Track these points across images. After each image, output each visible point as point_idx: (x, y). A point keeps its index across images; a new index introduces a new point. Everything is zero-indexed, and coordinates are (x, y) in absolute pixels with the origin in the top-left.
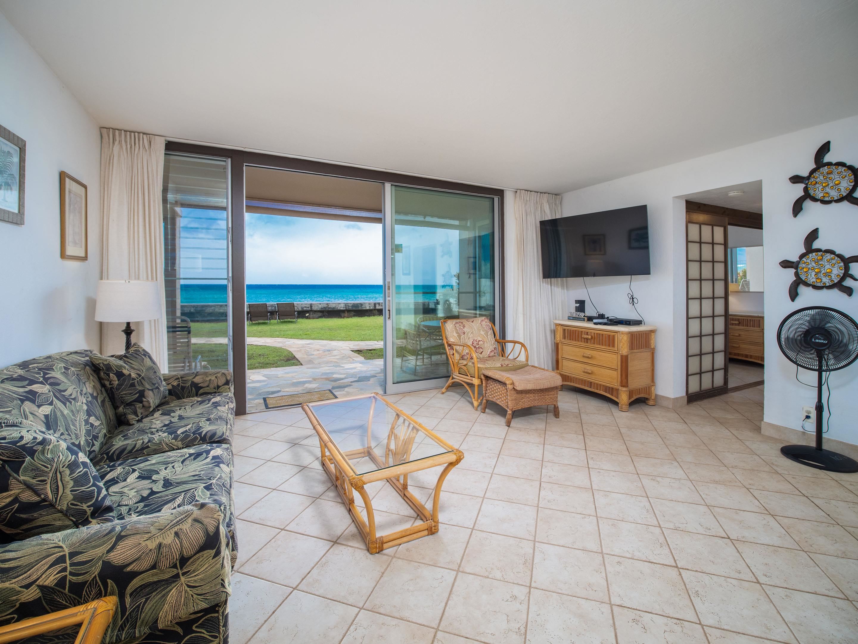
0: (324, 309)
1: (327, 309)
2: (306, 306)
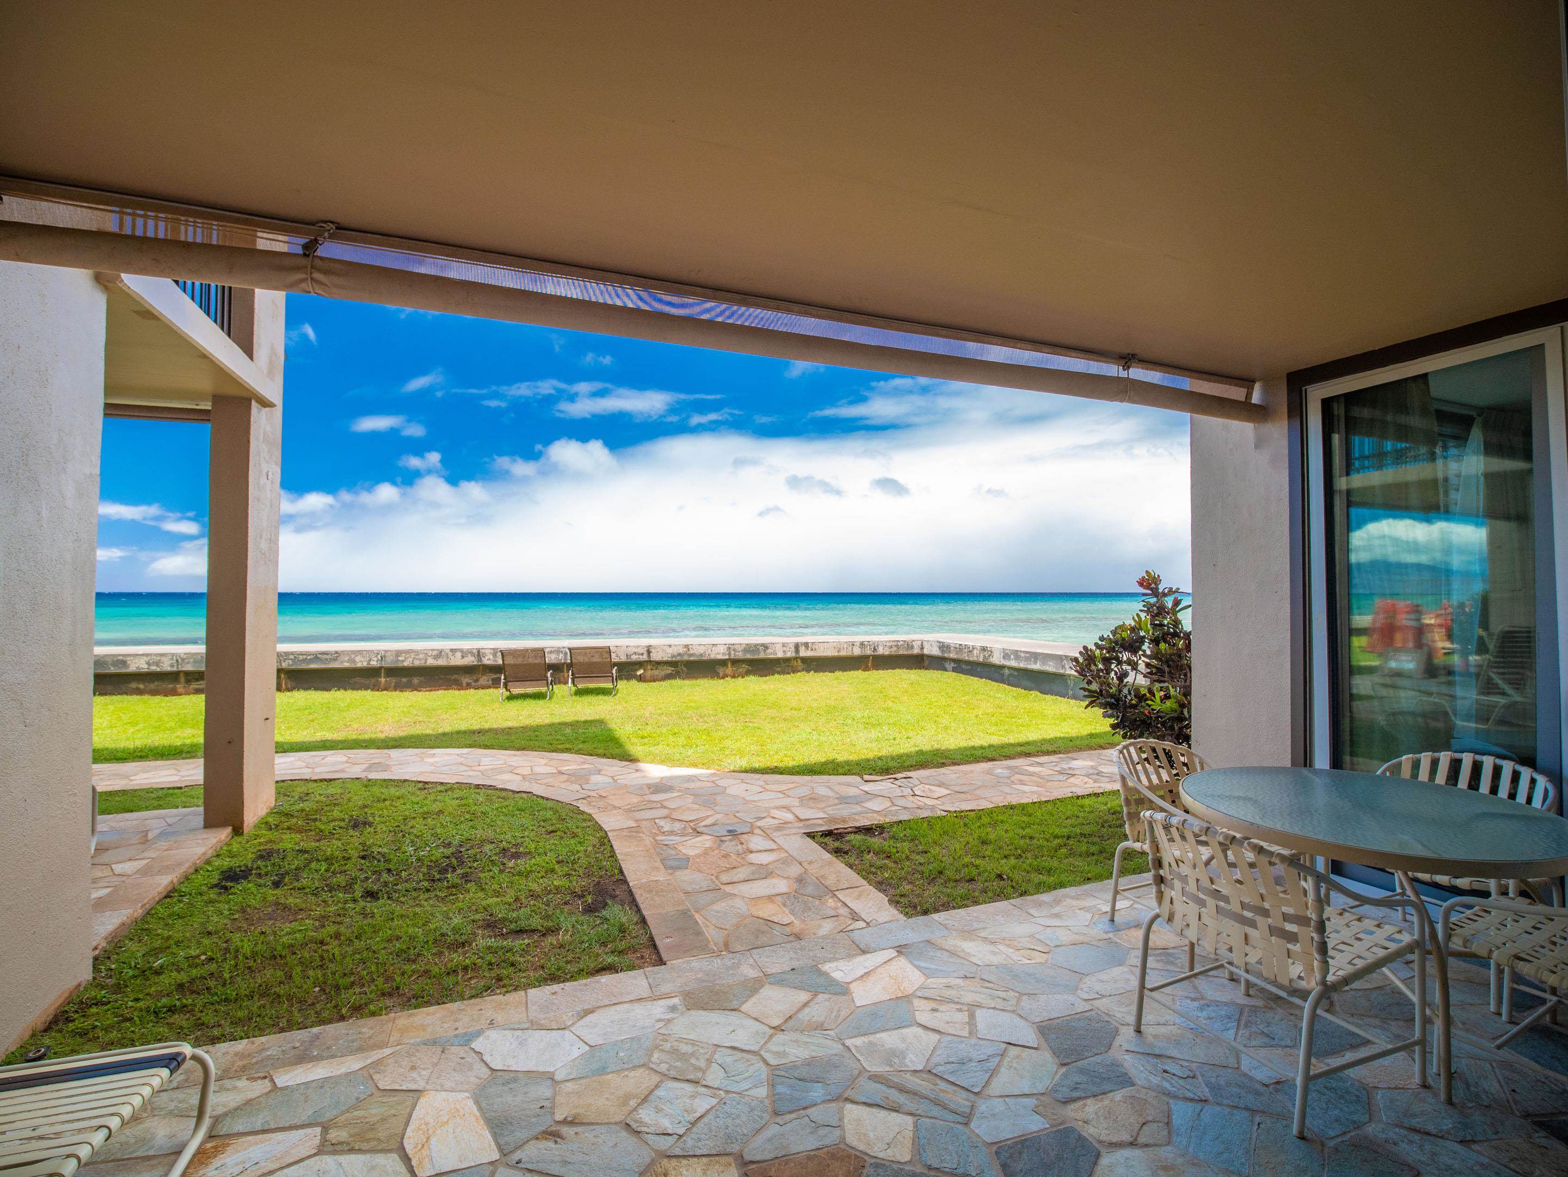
0: (679, 658)
1: (686, 658)
2: (636, 650)
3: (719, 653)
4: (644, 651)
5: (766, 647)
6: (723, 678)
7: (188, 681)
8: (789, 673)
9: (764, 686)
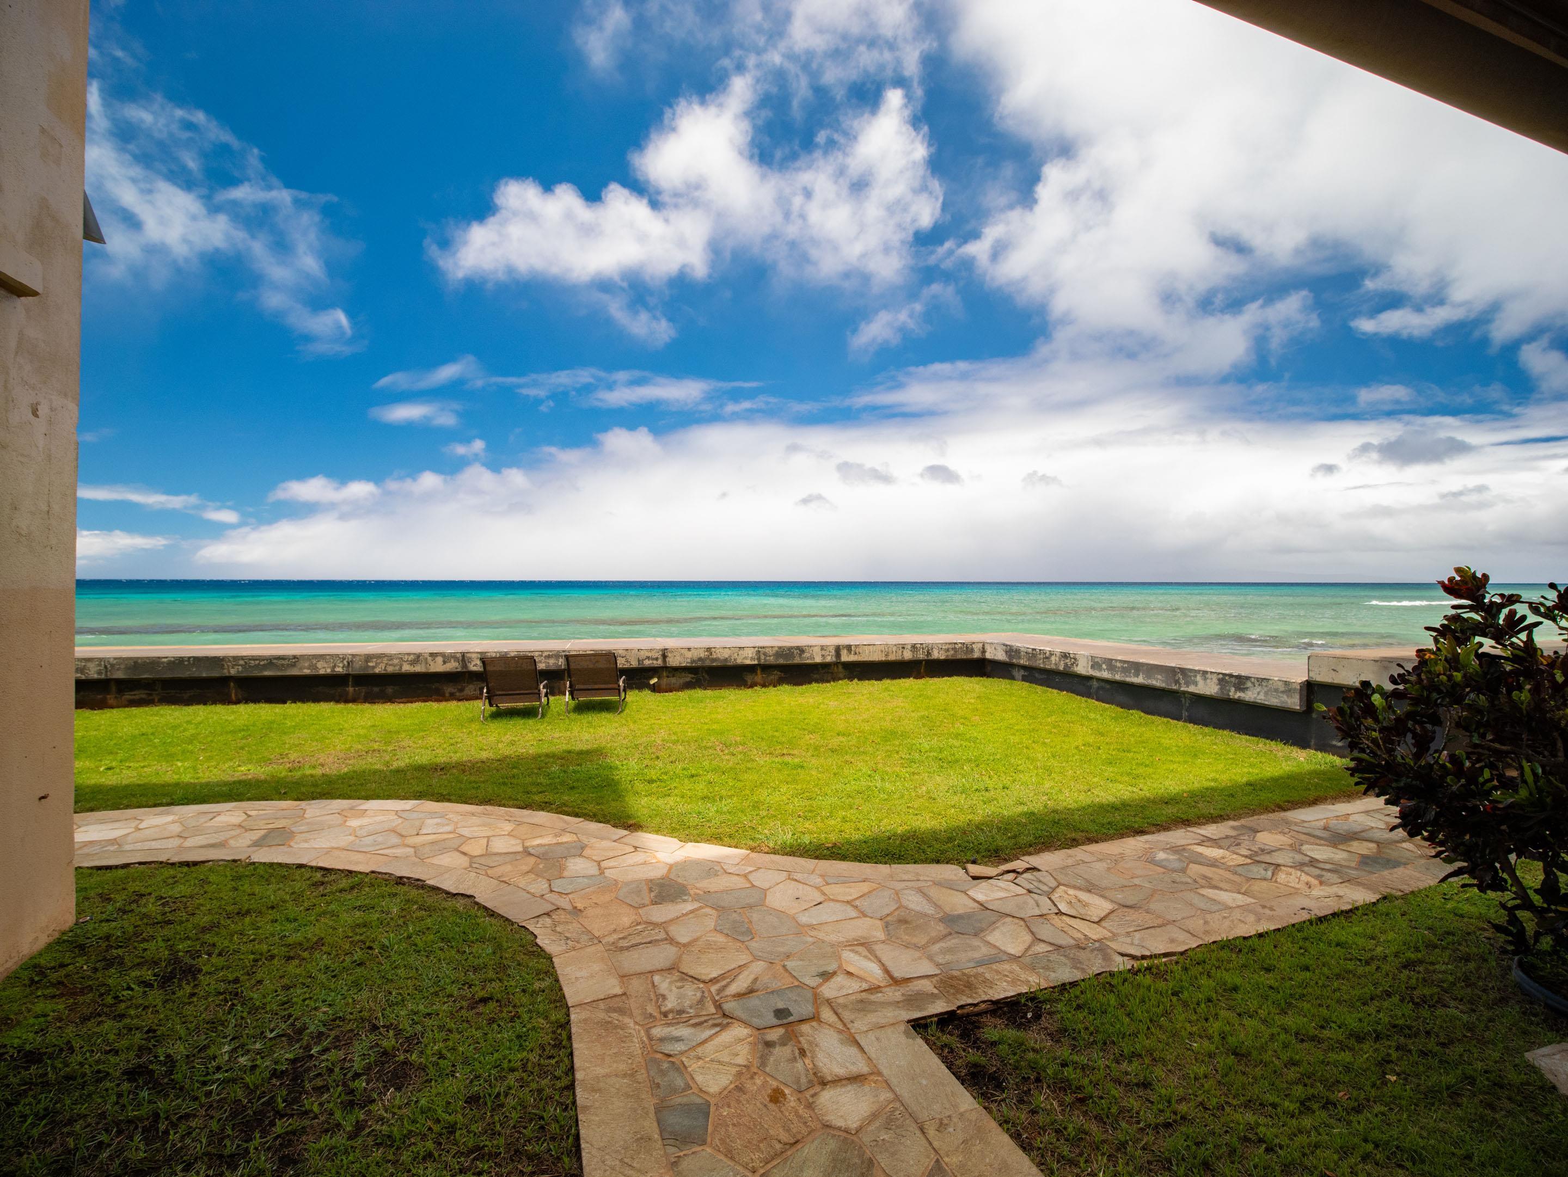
0: (699, 664)
1: (708, 663)
2: (650, 654)
3: (747, 658)
4: (659, 655)
5: (801, 650)
6: (751, 686)
7: (120, 691)
8: (828, 681)
9: (801, 700)
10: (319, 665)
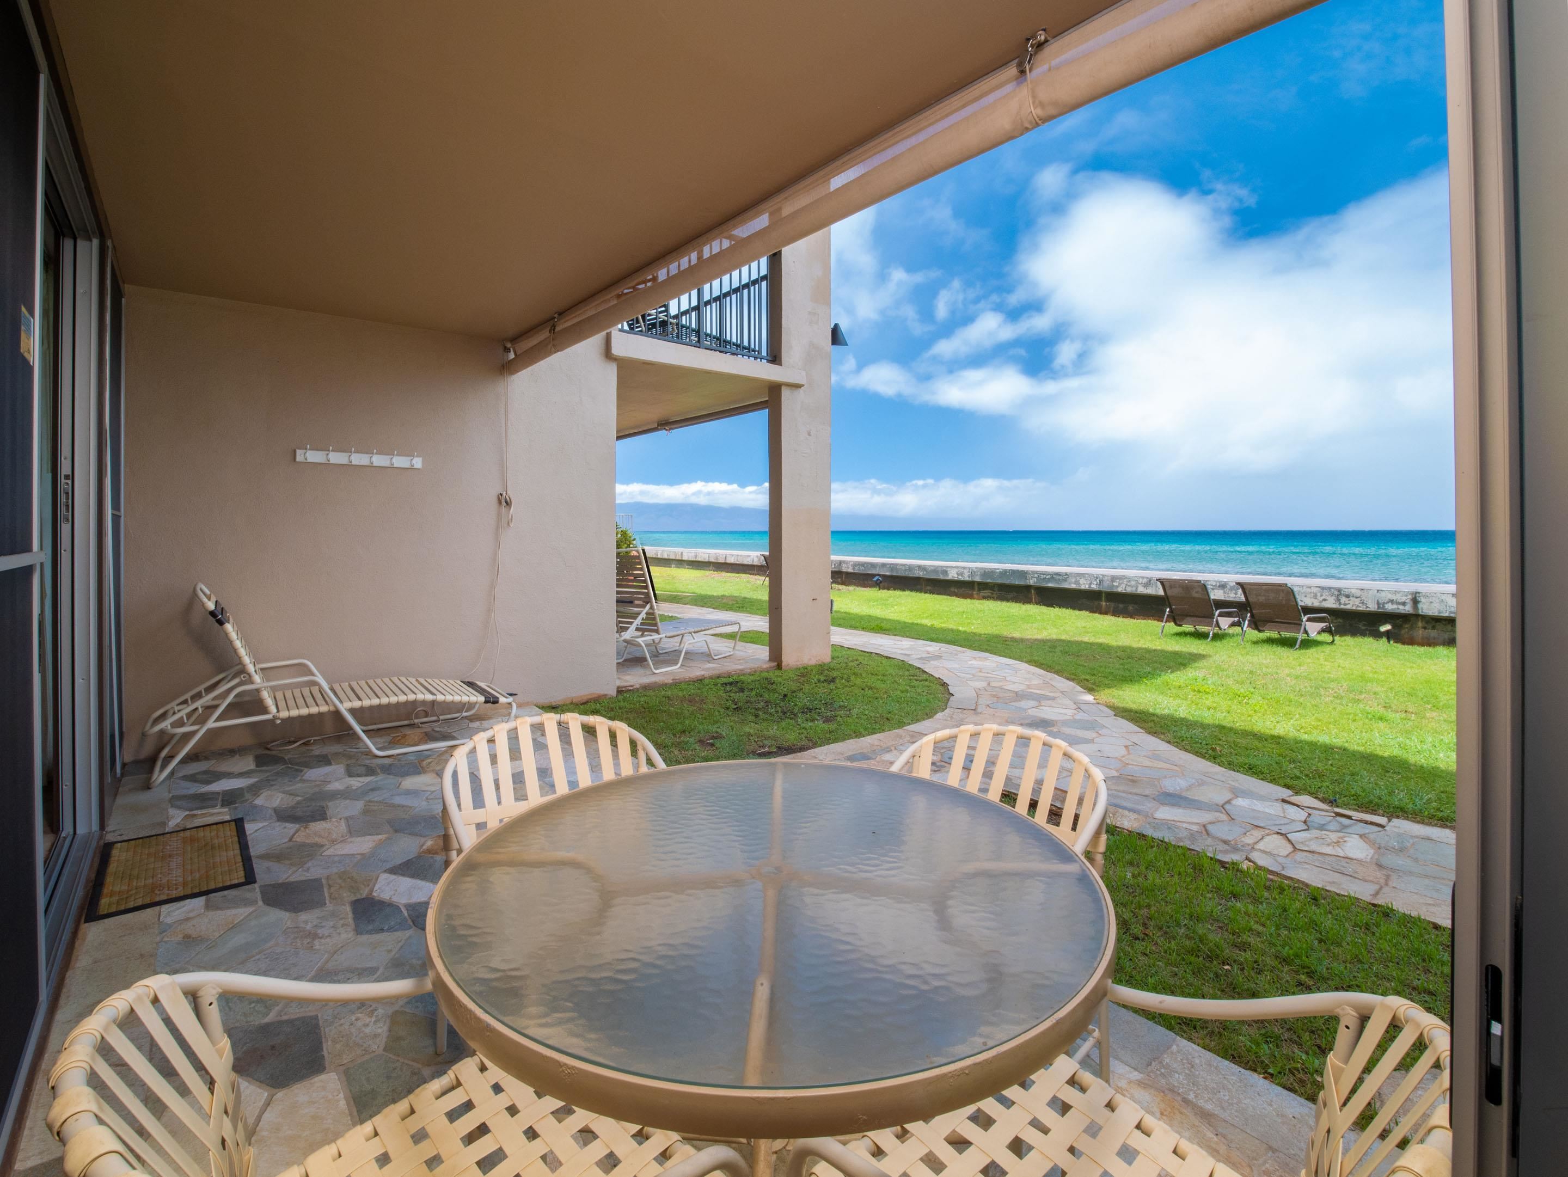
4: (1408, 599)
10: (1082, 581)
